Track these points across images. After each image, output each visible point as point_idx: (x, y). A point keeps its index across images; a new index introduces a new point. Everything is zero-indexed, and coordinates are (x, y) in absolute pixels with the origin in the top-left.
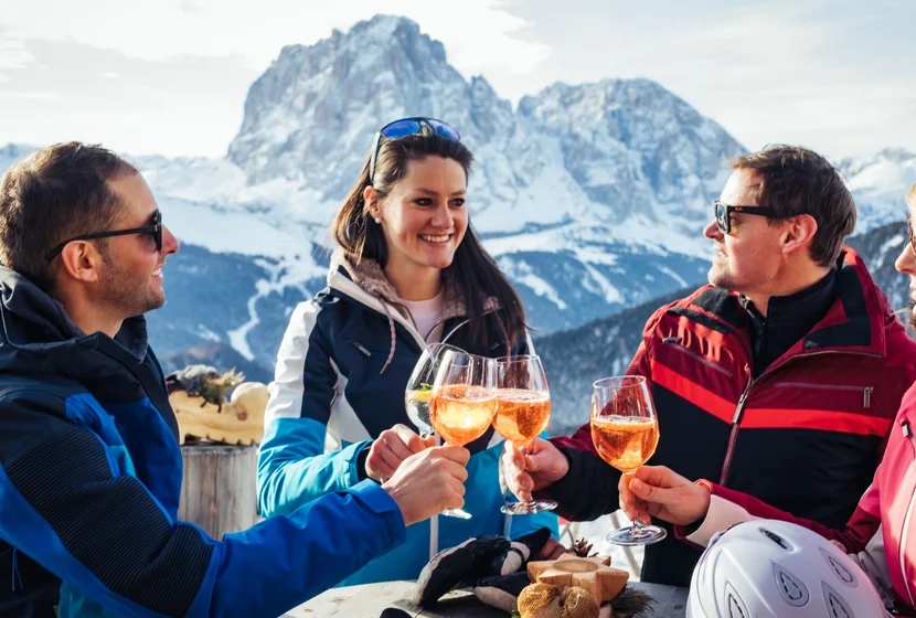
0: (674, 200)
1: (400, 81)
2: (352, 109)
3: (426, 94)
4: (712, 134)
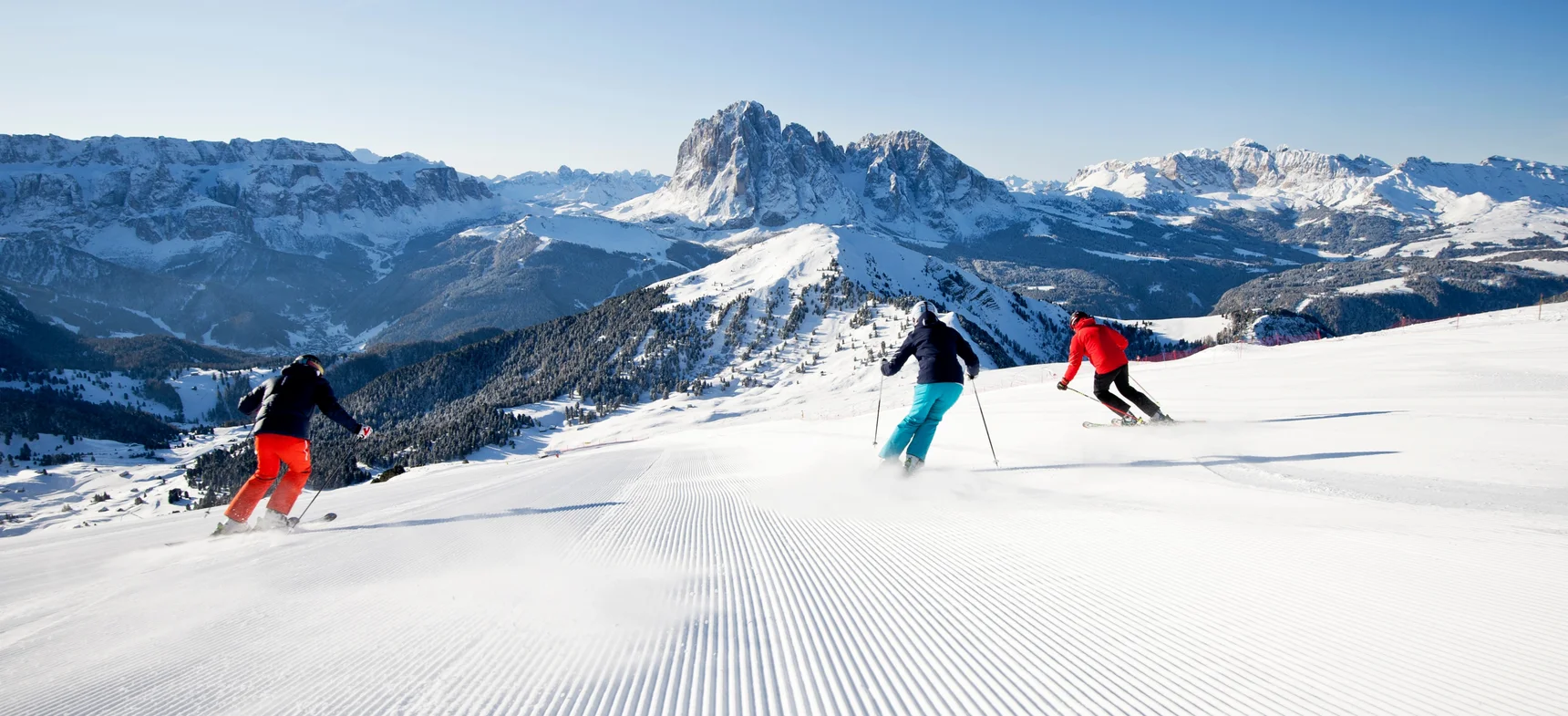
0: (926, 205)
1: (747, 142)
2: (721, 160)
3: (765, 149)
4: (952, 164)
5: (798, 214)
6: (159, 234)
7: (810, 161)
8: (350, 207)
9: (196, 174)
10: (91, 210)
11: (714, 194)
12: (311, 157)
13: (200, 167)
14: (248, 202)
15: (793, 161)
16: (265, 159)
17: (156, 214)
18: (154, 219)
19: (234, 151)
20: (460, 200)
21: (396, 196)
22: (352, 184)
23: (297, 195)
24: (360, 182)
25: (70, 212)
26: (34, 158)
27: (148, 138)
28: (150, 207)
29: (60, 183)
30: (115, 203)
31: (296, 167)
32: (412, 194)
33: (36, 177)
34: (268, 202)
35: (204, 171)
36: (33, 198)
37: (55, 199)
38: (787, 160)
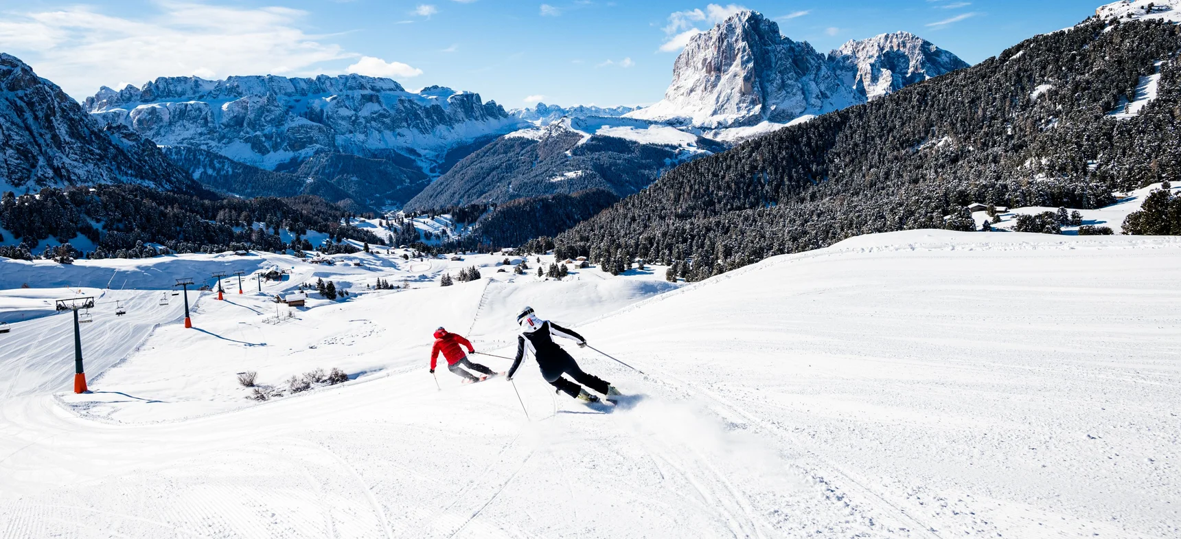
1: (751, 46)
2: (725, 65)
3: (767, 52)
4: (948, 60)
5: (806, 109)
6: (268, 147)
7: (812, 61)
8: (401, 127)
9: (292, 103)
10: (220, 130)
11: (718, 97)
12: (373, 89)
13: (294, 98)
14: (330, 123)
15: (795, 62)
16: (341, 91)
17: (266, 131)
18: (265, 135)
19: (319, 86)
20: (483, 120)
21: (435, 118)
22: (402, 108)
23: (364, 118)
24: (409, 106)
25: (206, 132)
26: (181, 94)
27: (260, 76)
28: (262, 127)
29: (200, 110)
30: (236, 125)
31: (363, 96)
32: (447, 115)
33: (183, 106)
34: (343, 123)
35: (297, 101)
36: (181, 121)
37: (196, 122)
38: (790, 60)
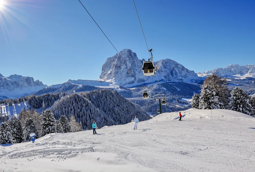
1: (129, 59)
3: (134, 61)
4: (181, 66)
20: (34, 86)
21: (15, 85)
24: (4, 81)
32: (20, 85)
